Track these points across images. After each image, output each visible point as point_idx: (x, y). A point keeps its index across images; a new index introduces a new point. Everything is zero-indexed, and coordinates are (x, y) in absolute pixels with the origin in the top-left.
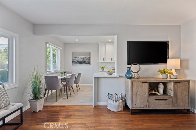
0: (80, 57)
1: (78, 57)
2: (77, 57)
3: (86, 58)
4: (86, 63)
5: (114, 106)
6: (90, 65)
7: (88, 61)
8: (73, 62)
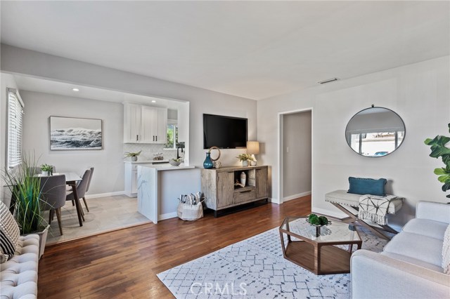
0: (75, 130)
1: (69, 129)
2: (66, 130)
3: (91, 133)
4: (91, 145)
5: (191, 212)
6: (102, 149)
7: (97, 140)
8: (52, 142)
